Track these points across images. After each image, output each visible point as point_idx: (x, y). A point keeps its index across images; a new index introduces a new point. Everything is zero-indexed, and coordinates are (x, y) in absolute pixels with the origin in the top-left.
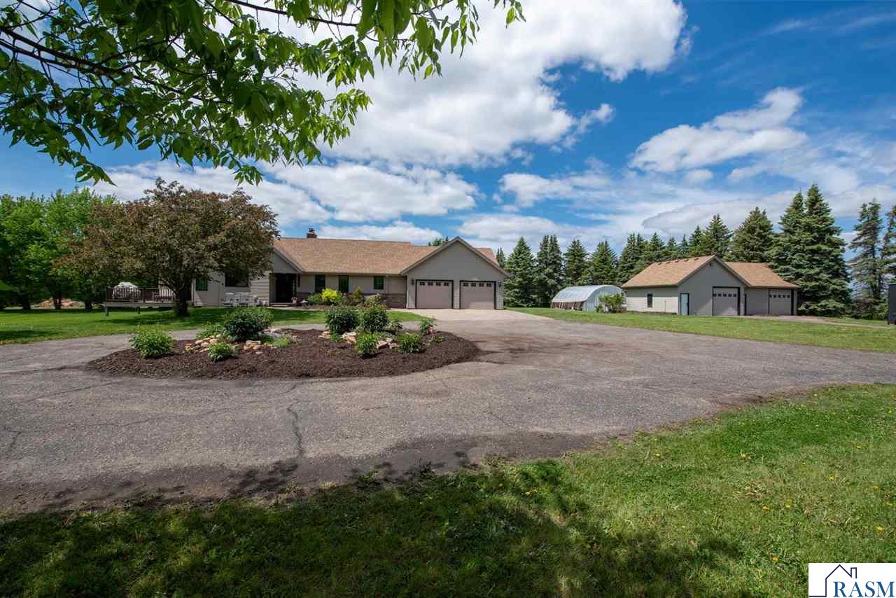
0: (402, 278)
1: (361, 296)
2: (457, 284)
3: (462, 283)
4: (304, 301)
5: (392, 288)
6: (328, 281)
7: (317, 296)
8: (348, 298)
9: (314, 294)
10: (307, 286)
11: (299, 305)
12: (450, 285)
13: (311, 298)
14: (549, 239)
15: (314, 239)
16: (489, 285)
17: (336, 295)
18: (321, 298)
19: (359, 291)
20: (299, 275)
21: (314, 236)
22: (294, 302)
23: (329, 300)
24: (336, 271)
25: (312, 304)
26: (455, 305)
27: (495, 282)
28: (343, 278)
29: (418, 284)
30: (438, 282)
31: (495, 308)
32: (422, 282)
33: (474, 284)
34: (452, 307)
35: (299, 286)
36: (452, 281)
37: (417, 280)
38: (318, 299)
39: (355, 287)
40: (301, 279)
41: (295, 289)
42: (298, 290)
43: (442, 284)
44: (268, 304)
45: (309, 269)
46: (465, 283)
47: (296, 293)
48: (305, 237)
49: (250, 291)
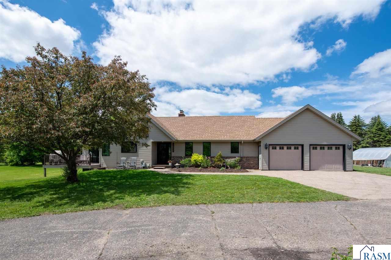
0: (256, 143)
1: (222, 159)
2: (306, 149)
3: (312, 147)
4: (177, 164)
5: (245, 152)
6: (195, 147)
7: (187, 159)
8: (212, 161)
9: (185, 158)
10: (179, 152)
11: (173, 167)
12: (300, 148)
13: (183, 162)
14: (336, 115)
15: (183, 117)
16: (337, 148)
17: (202, 159)
18: (190, 161)
19: (220, 155)
20: (173, 143)
21: (183, 115)
22: (170, 164)
23: (196, 163)
24: (201, 139)
25: (183, 166)
26: (305, 167)
27: (344, 146)
28: (206, 145)
29: (271, 148)
30: (289, 147)
31: (345, 169)
32: (274, 147)
33: (322, 147)
34: (302, 168)
35: (173, 152)
36: (302, 146)
37: (270, 145)
38: (187, 162)
39: (216, 152)
40: (175, 146)
41: (171, 153)
42: (173, 154)
43: (293, 148)
44: (151, 166)
45: (181, 138)
46: (314, 147)
47: (171, 158)
48: (178, 116)
49: (138, 156)
